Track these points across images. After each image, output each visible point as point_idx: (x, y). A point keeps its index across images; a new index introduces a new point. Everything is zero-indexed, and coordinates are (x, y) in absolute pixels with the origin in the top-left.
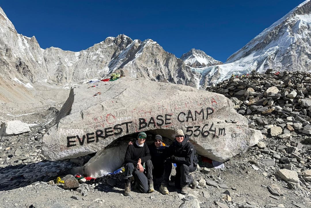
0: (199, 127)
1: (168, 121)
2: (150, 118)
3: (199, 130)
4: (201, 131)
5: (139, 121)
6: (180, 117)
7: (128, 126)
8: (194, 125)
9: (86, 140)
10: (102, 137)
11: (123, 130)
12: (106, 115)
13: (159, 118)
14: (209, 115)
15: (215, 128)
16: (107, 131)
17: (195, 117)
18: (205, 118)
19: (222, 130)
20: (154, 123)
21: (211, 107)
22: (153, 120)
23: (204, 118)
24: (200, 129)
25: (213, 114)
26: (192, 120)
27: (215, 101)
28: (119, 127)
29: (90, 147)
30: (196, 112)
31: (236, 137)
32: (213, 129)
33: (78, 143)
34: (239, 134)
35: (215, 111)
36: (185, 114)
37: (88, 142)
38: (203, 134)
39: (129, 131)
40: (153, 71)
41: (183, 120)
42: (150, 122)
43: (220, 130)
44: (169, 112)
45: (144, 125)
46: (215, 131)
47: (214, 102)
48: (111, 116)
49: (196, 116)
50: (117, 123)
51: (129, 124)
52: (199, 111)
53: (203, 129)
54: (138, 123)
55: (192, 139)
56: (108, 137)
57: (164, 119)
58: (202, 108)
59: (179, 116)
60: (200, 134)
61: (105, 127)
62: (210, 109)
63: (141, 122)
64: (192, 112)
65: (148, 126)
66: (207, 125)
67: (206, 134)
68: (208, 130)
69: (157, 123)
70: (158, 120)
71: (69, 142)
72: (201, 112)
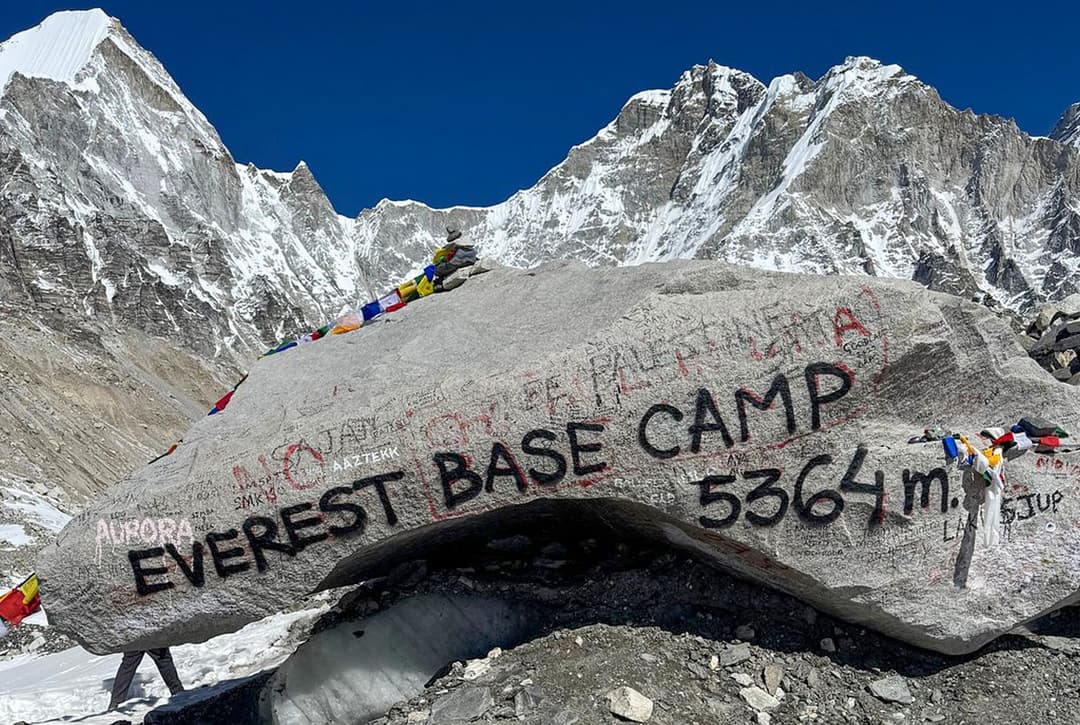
0: (774, 474)
1: (586, 459)
2: (490, 447)
3: (773, 492)
4: (791, 494)
5: (437, 469)
6: (649, 432)
7: (389, 494)
8: (742, 468)
9: (208, 561)
10: (279, 548)
11: (371, 516)
12: (284, 450)
13: (535, 443)
14: (823, 406)
15: (879, 476)
16: (294, 520)
17: (738, 423)
18: (803, 424)
19: (926, 480)
20: (514, 470)
21: (830, 359)
22: (508, 458)
23: (798, 422)
24: (781, 484)
25: (849, 395)
26: (721, 443)
27: (855, 325)
28: (344, 499)
29: (236, 591)
30: (741, 395)
31: (1031, 513)
32: (865, 477)
33: (176, 575)
34: (1055, 499)
35: (861, 376)
36: (677, 415)
37: (224, 572)
38: (804, 513)
39: (402, 519)
40: (890, 238)
41: (671, 446)
42: (493, 471)
43: (909, 480)
44: (587, 410)
45: (465, 484)
46: (878, 489)
47: (849, 327)
48: (306, 454)
49: (742, 416)
50: (332, 483)
51: (391, 486)
52: (759, 388)
53: (805, 485)
54: (432, 475)
55: (742, 539)
56: (308, 547)
57: (563, 447)
58: (777, 368)
59: (643, 426)
60: (790, 511)
61: (283, 502)
62: (826, 368)
63: (449, 470)
64: (716, 398)
65: (489, 489)
66: (823, 460)
67: (823, 509)
68: (834, 485)
69: (533, 472)
70: (532, 457)
71: (140, 574)
72: (771, 394)
